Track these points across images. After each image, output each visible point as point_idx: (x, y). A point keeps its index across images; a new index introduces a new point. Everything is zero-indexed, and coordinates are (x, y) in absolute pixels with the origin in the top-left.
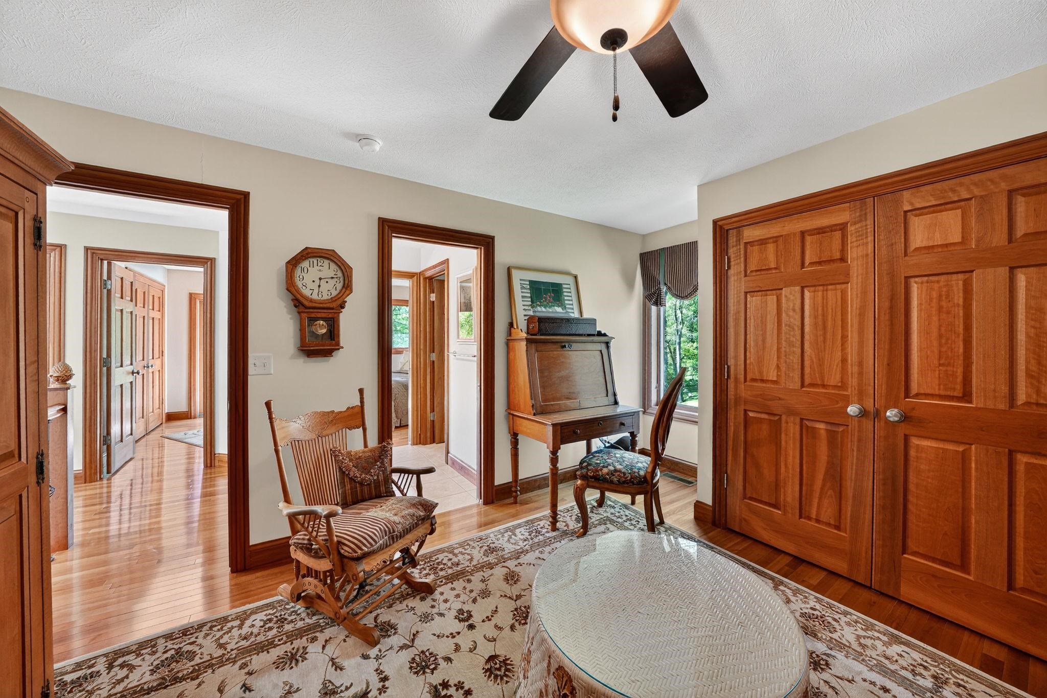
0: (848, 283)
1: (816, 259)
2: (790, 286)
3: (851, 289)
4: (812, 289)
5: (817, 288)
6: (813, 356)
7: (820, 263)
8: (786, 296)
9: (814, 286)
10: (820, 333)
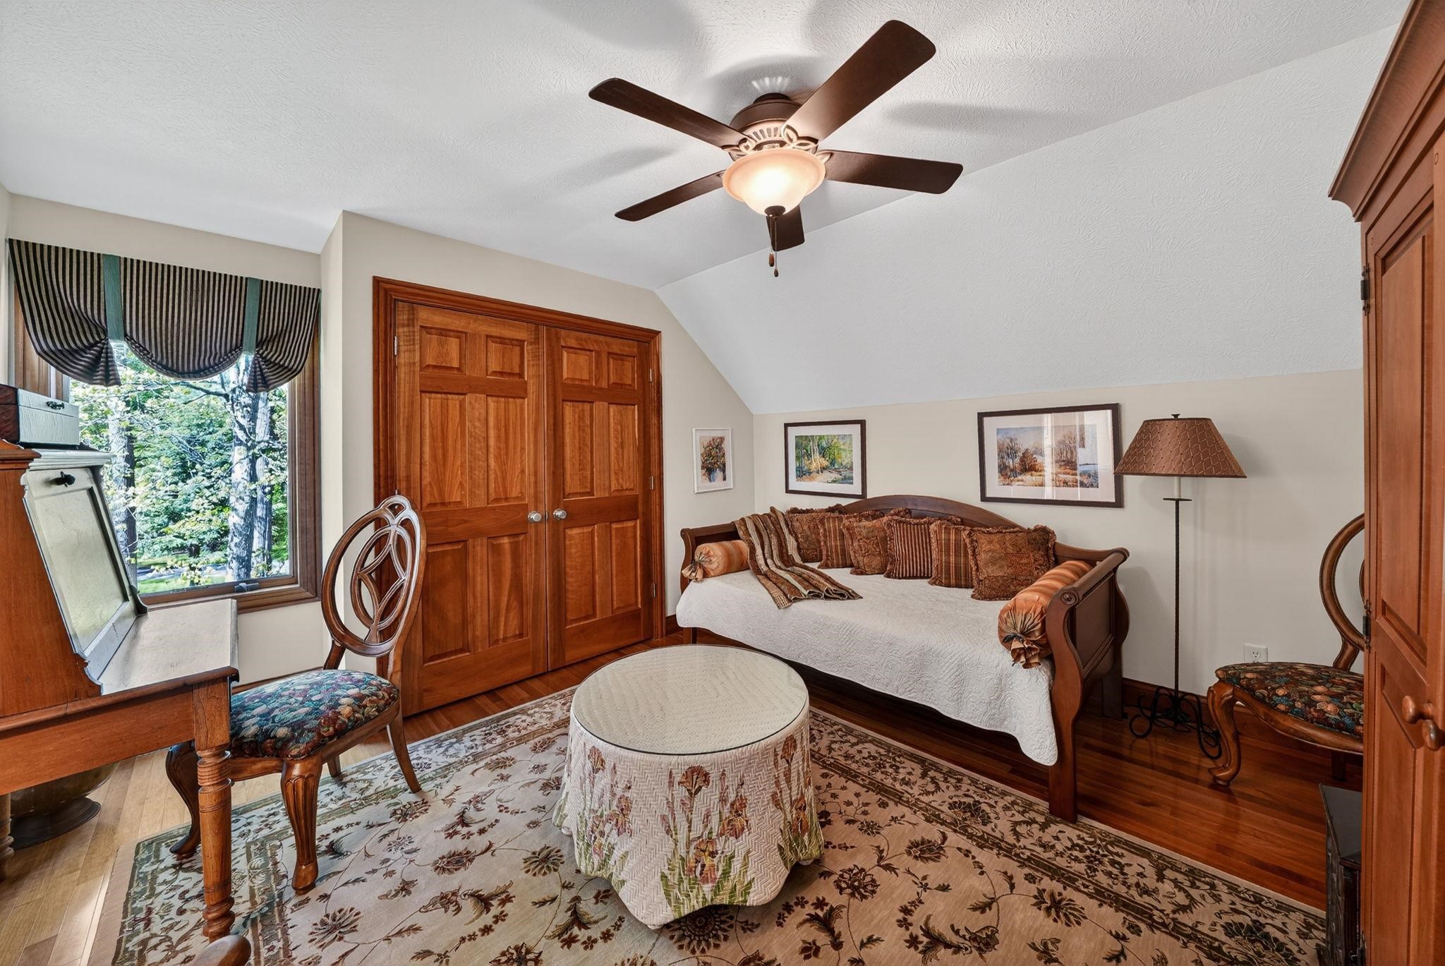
0: (524, 398)
1: (498, 369)
2: (473, 393)
3: (528, 404)
4: (495, 399)
5: (499, 399)
6: (497, 469)
7: (502, 373)
8: (471, 403)
9: (498, 396)
10: (503, 445)
